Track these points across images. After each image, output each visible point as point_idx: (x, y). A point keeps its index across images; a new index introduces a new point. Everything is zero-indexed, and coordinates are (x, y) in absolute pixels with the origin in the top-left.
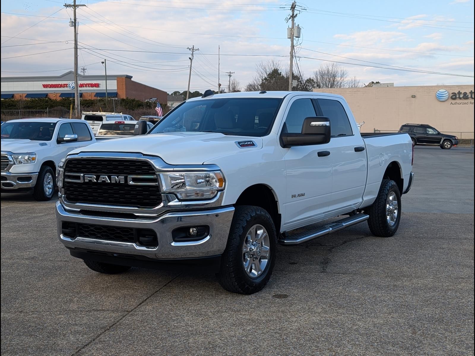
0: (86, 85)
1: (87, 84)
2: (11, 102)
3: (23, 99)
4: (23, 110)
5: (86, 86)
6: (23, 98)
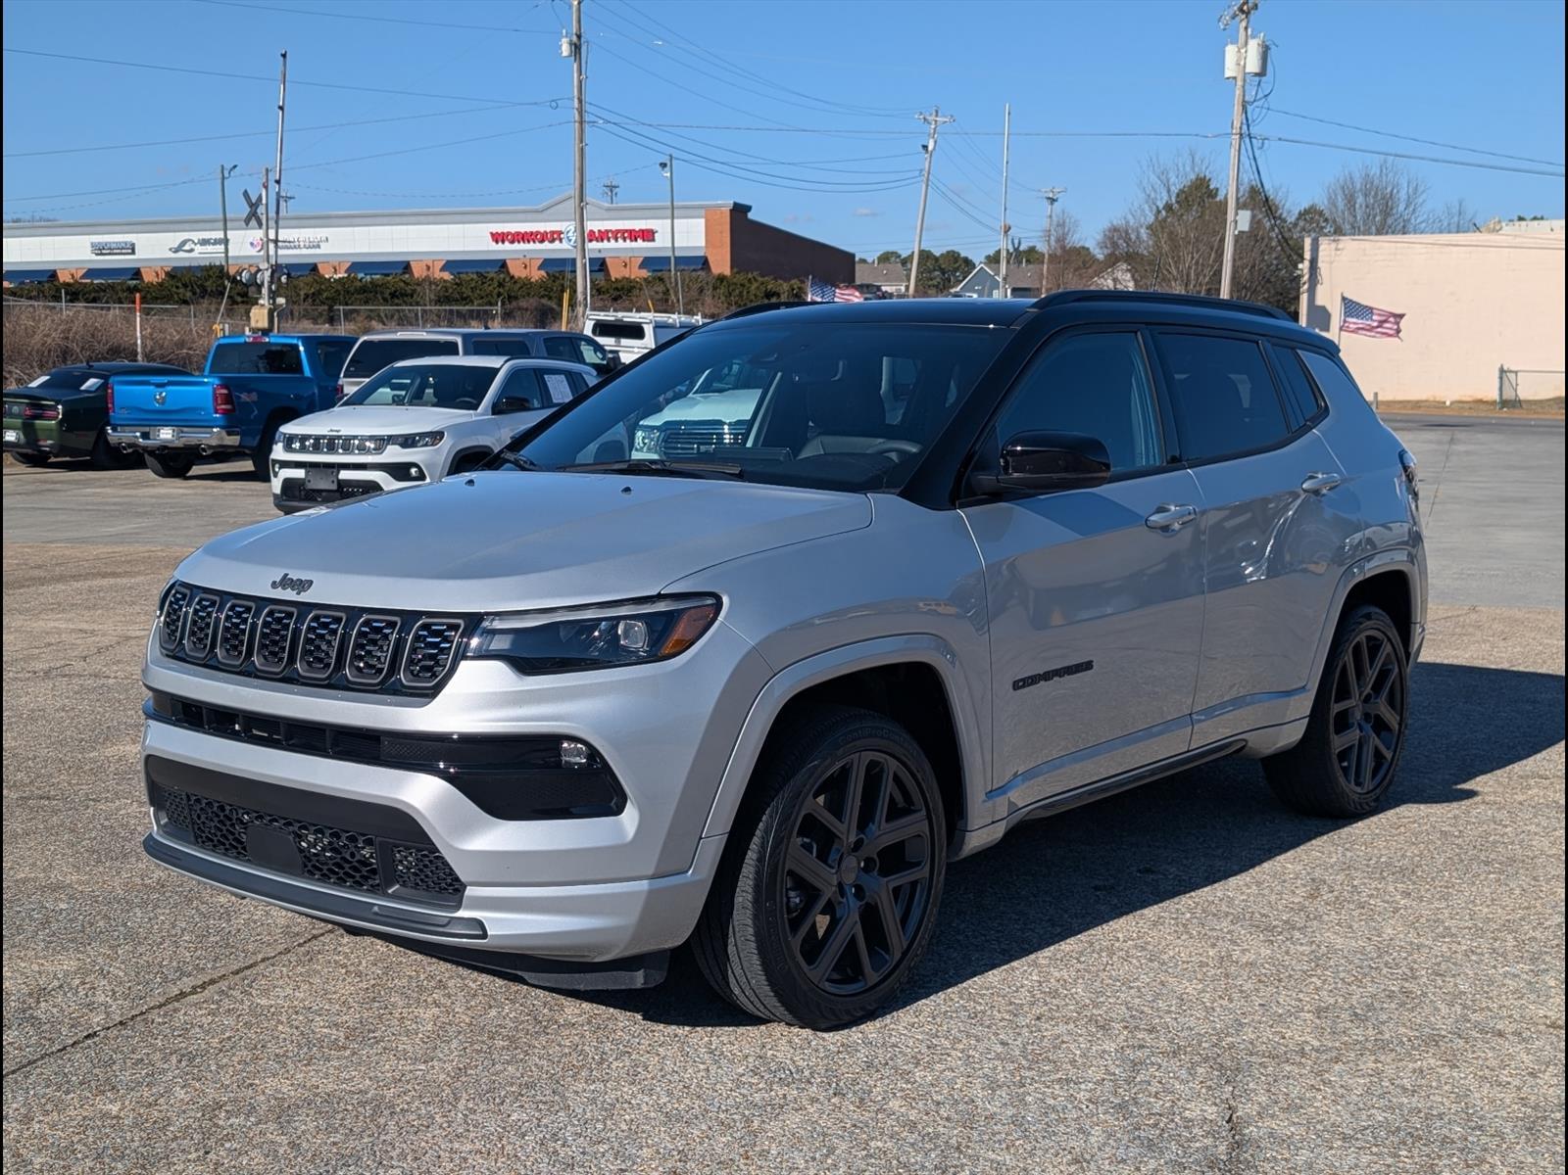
0: (616, 235)
1: (618, 231)
2: (402, 284)
3: (435, 276)
4: (433, 308)
6: (433, 273)
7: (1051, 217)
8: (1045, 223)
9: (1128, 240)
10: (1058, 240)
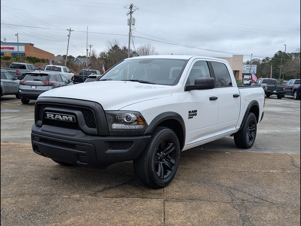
1: (6, 47)
5: (6, 49)
9: (105, 55)
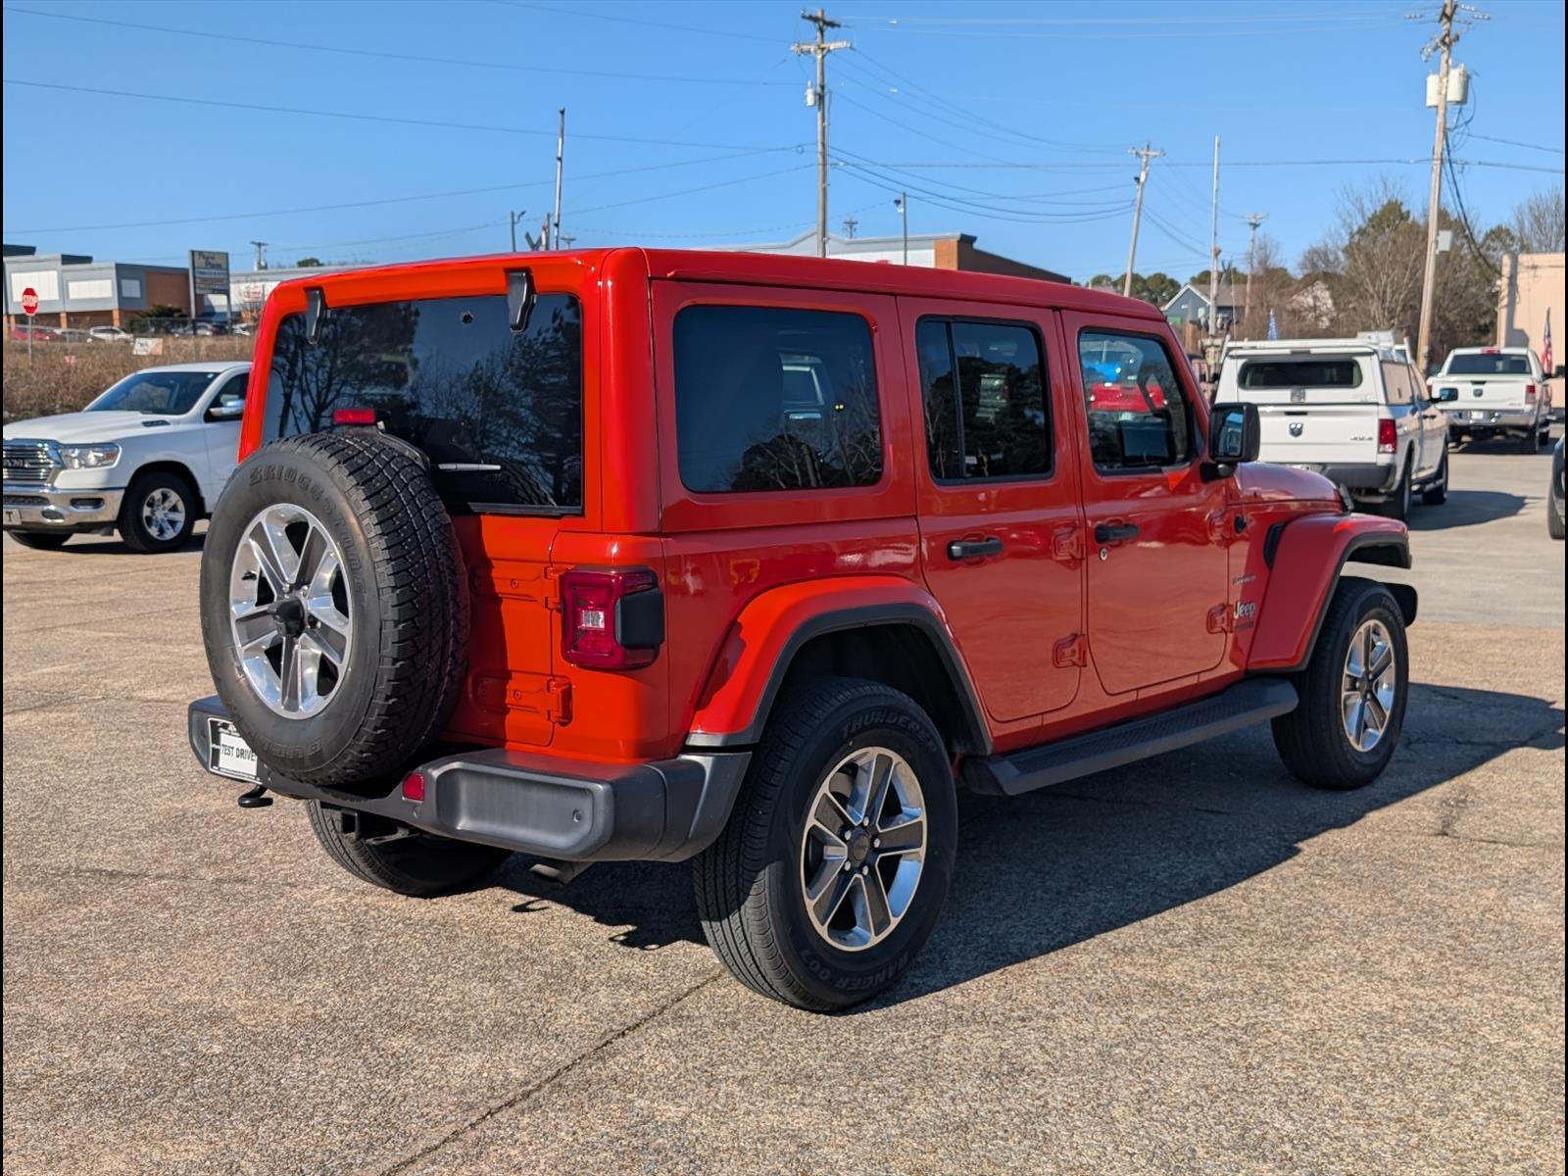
7: (1253, 241)
8: (1248, 247)
9: (1327, 261)
10: (1260, 263)
